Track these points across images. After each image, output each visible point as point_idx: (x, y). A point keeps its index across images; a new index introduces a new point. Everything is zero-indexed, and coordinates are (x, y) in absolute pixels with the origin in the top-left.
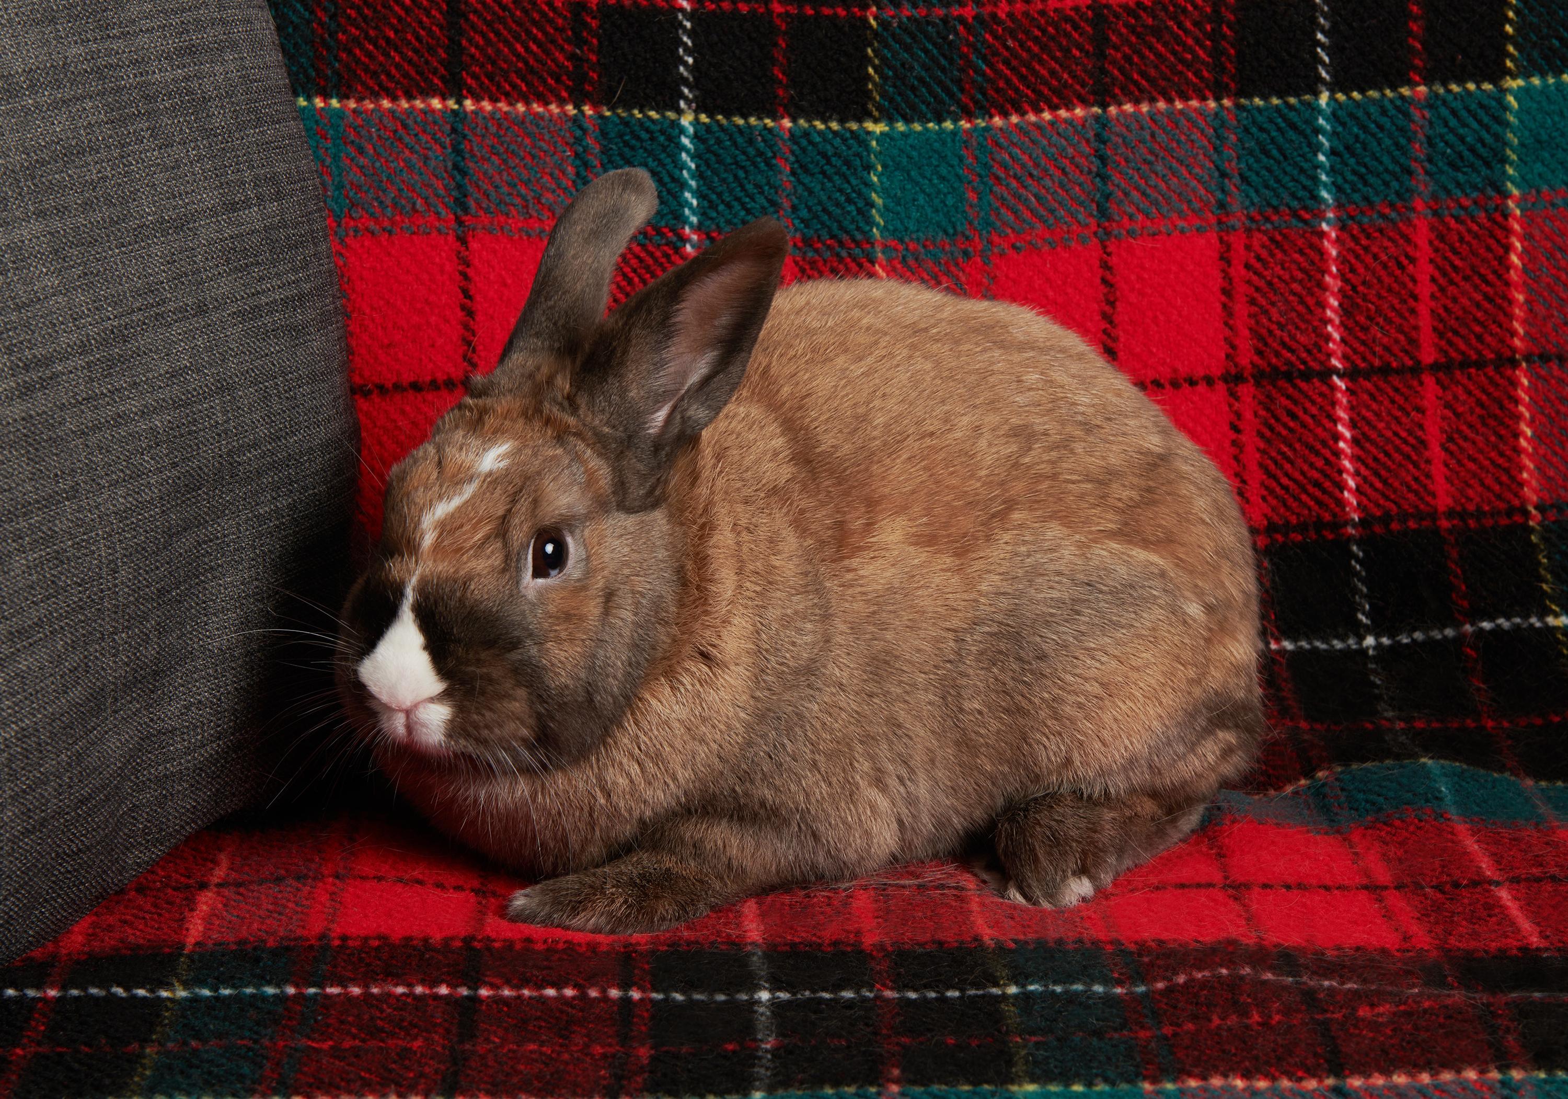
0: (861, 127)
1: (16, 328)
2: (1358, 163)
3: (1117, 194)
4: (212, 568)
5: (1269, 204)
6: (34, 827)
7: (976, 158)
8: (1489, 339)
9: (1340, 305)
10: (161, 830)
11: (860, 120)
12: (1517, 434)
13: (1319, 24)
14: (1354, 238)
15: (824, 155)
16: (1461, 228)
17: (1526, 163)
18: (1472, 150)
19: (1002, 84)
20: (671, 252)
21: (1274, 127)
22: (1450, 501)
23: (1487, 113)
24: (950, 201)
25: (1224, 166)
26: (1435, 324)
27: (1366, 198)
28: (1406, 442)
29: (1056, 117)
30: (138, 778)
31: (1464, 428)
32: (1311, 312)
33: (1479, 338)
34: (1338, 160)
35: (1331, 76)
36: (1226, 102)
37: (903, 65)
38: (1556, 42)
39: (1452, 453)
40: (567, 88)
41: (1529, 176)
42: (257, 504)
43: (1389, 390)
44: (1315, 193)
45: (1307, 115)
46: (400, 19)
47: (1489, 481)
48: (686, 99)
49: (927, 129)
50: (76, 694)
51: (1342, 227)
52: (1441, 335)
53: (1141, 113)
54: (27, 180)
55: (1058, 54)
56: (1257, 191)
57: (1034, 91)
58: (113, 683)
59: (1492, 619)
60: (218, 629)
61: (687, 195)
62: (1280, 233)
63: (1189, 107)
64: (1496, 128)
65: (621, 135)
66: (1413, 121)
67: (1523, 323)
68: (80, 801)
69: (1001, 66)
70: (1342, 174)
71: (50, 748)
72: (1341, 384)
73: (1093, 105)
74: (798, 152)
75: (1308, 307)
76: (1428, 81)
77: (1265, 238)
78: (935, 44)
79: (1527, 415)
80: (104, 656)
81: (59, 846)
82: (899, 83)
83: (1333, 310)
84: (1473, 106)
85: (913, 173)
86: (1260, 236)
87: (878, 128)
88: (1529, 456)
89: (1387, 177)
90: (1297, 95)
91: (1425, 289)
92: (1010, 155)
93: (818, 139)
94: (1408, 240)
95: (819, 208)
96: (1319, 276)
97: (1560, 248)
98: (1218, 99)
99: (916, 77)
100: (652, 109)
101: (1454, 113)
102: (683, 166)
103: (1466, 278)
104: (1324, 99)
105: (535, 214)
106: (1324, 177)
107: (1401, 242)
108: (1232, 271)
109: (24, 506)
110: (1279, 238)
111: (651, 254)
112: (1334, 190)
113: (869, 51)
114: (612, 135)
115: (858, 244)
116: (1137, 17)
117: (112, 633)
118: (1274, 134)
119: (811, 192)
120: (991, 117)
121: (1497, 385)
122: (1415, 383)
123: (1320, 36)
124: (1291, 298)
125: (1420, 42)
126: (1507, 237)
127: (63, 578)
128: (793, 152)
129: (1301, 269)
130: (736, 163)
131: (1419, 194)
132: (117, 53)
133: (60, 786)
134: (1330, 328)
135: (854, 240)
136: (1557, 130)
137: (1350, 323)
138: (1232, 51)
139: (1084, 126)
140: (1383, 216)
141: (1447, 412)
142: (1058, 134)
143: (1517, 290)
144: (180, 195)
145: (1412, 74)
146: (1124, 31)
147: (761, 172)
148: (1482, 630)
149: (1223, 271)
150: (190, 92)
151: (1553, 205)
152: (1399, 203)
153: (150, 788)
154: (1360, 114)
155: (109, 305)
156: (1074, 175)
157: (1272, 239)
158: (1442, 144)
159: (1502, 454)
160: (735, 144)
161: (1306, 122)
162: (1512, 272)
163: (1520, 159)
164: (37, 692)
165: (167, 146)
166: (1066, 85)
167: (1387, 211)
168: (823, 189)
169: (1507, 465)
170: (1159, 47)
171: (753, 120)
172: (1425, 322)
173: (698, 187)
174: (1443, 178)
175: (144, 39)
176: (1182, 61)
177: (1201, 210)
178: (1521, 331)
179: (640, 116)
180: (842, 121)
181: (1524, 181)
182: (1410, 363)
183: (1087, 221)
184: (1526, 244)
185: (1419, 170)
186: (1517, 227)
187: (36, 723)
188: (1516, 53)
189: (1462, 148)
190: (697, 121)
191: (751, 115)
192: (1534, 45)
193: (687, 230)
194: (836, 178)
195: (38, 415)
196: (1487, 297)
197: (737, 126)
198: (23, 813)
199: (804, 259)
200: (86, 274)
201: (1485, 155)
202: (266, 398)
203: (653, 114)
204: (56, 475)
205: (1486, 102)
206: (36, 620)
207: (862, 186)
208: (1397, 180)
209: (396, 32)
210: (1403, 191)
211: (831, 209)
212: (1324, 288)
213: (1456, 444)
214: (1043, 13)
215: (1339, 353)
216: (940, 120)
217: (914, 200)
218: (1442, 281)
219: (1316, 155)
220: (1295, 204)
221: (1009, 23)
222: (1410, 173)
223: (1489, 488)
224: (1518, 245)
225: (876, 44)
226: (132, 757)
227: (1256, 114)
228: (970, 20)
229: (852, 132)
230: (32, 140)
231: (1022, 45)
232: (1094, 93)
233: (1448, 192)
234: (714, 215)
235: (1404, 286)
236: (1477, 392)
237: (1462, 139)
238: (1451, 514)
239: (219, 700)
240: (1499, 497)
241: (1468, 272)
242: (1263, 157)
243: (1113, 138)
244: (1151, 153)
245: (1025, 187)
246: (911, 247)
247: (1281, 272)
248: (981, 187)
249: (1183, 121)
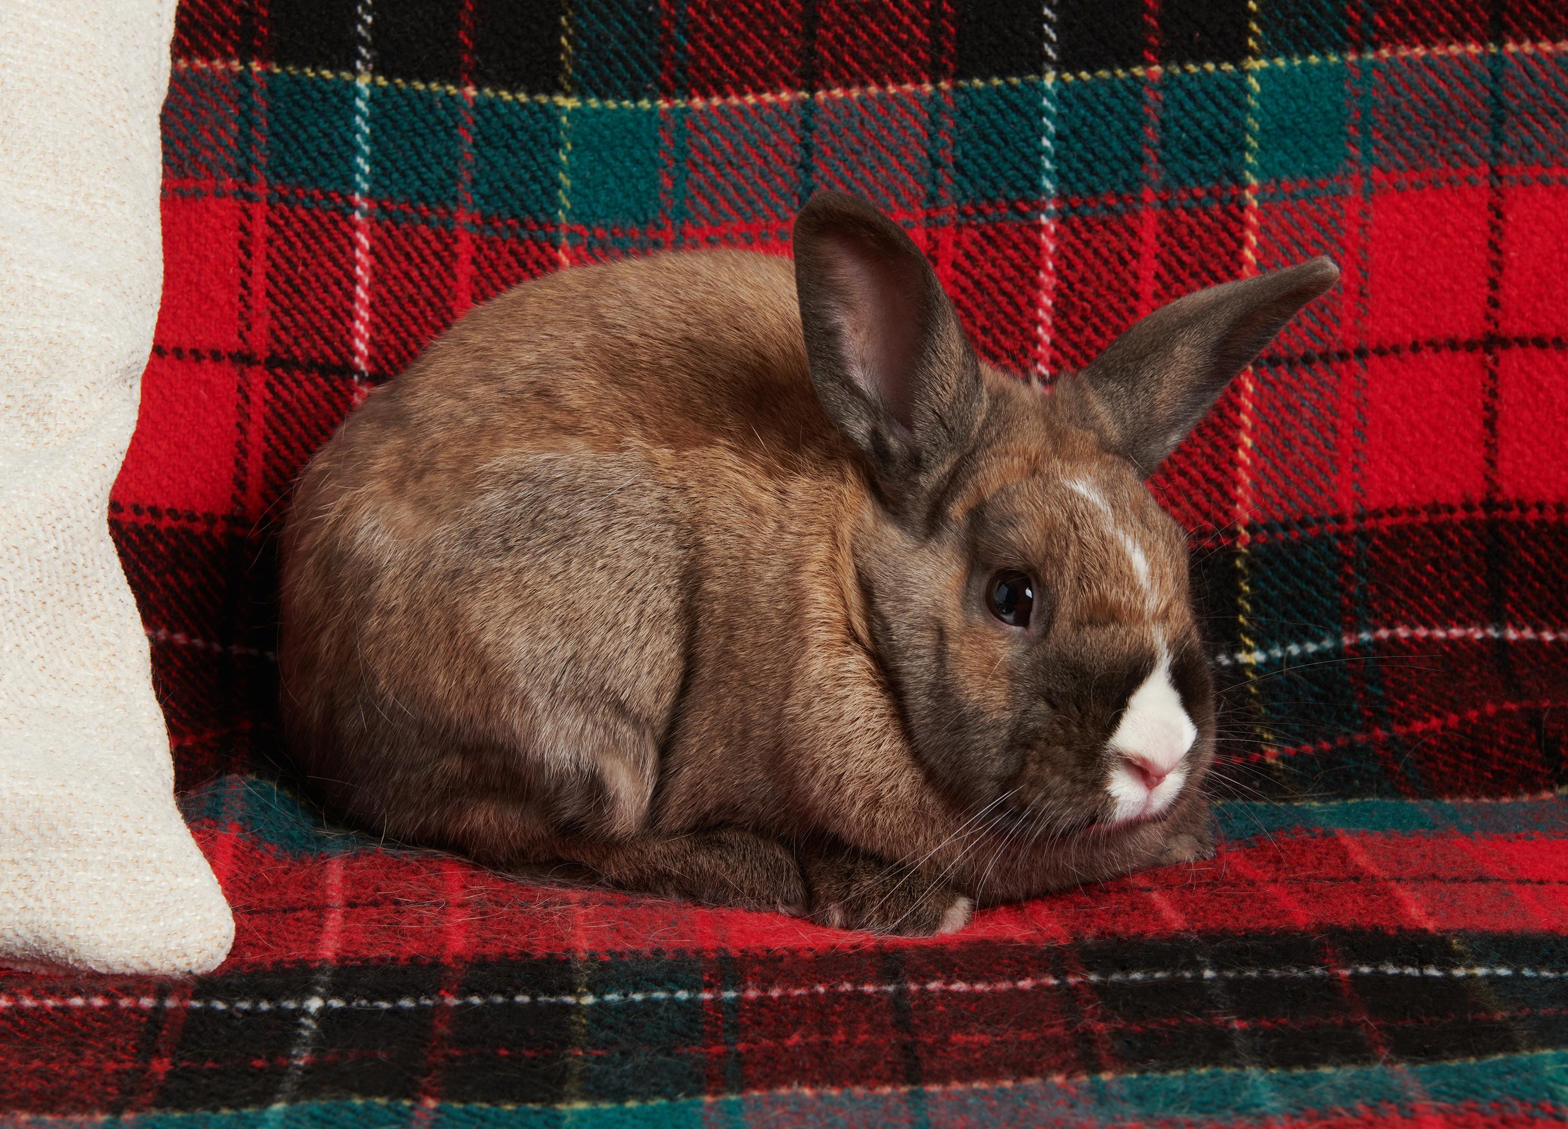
0: (551, 101)
2: (1085, 148)
3: (821, 187)
5: (984, 196)
7: (673, 141)
9: (1054, 304)
11: (550, 93)
12: (1235, 445)
14: (1075, 232)
15: (509, 128)
16: (1192, 221)
17: (1266, 151)
18: (1210, 135)
19: (704, 63)
20: (338, 218)
21: (994, 109)
23: (1226, 96)
24: (642, 186)
25: (938, 154)
27: (1091, 189)
29: (760, 101)
32: (1020, 312)
34: (1064, 144)
35: (1058, 55)
36: (943, 85)
37: (598, 36)
38: (1303, 21)
40: (234, 43)
41: (1269, 165)
44: (1037, 182)
45: (1030, 96)
47: (1199, 496)
48: (363, 59)
49: (621, 108)
51: (1062, 220)
53: (851, 98)
55: (765, 32)
56: (972, 181)
57: (737, 72)
61: (360, 160)
62: (994, 228)
63: (902, 91)
64: (1235, 111)
65: (290, 94)
66: (1144, 103)
69: (703, 43)
70: (1067, 161)
73: (800, 89)
74: (481, 123)
75: (1017, 307)
76: (1163, 61)
77: (976, 234)
78: (633, 16)
79: (1249, 423)
82: (593, 56)
83: (1047, 310)
84: (1212, 88)
85: (604, 154)
86: (970, 231)
87: (570, 103)
88: (1246, 468)
89: (1115, 165)
90: (1020, 75)
91: (1148, 287)
92: (709, 140)
93: (503, 111)
94: (1133, 232)
95: (502, 184)
96: (1033, 273)
97: (1298, 243)
98: (935, 82)
99: (612, 51)
100: (326, 68)
101: (1190, 95)
102: (357, 130)
103: (1193, 275)
104: (1049, 79)
105: (190, 174)
106: (1047, 165)
107: (1126, 235)
110: (991, 232)
111: (317, 219)
112: (1057, 179)
113: (563, 20)
114: (281, 93)
115: (541, 226)
118: (994, 117)
119: (493, 166)
120: (691, 97)
123: (1047, 12)
124: (1000, 298)
125: (1155, 18)
126: (1242, 231)
128: (475, 122)
129: (1013, 266)
130: (414, 130)
131: (1149, 184)
134: (1040, 330)
135: (537, 222)
136: (1302, 115)
137: (1063, 323)
138: (952, 30)
139: (789, 112)
140: (1109, 208)
142: (762, 119)
145: (1146, 53)
146: (836, 9)
147: (440, 141)
151: (1293, 196)
152: (1127, 194)
154: (1087, 94)
156: (776, 165)
157: (984, 234)
158: (1177, 129)
159: (1216, 467)
160: (414, 110)
161: (1030, 103)
162: (1245, 268)
163: (1261, 146)
166: (772, 67)
167: (1113, 202)
168: (506, 165)
169: (1221, 479)
170: (873, 26)
171: (434, 86)
173: (372, 152)
174: (1177, 167)
176: (897, 41)
177: (909, 204)
179: (312, 75)
180: (530, 93)
181: (1263, 171)
183: (787, 215)
184: (1262, 237)
185: (1152, 157)
186: (1253, 219)
188: (1259, 31)
189: (1198, 133)
190: (373, 84)
191: (432, 80)
192: (1279, 23)
193: (357, 197)
194: (522, 153)
197: (417, 91)
199: (481, 238)
201: (1224, 141)
203: (327, 74)
205: (1225, 83)
207: (549, 165)
208: (1127, 168)
210: (1132, 180)
211: (514, 186)
212: (1037, 285)
215: (1047, 358)
216: (636, 98)
217: (604, 183)
218: (1167, 277)
219: (1040, 140)
220: (1013, 195)
222: (1140, 160)
223: (1197, 506)
224: (1253, 239)
225: (570, 13)
227: (974, 95)
229: (541, 106)
231: (726, 21)
232: (801, 76)
233: (1181, 182)
234: (387, 182)
235: (1125, 282)
237: (1199, 124)
240: (1206, 516)
241: (1197, 268)
242: (981, 142)
243: (820, 125)
244: (860, 141)
245: (722, 176)
246: (597, 233)
247: (991, 271)
248: (677, 173)
249: (894, 106)
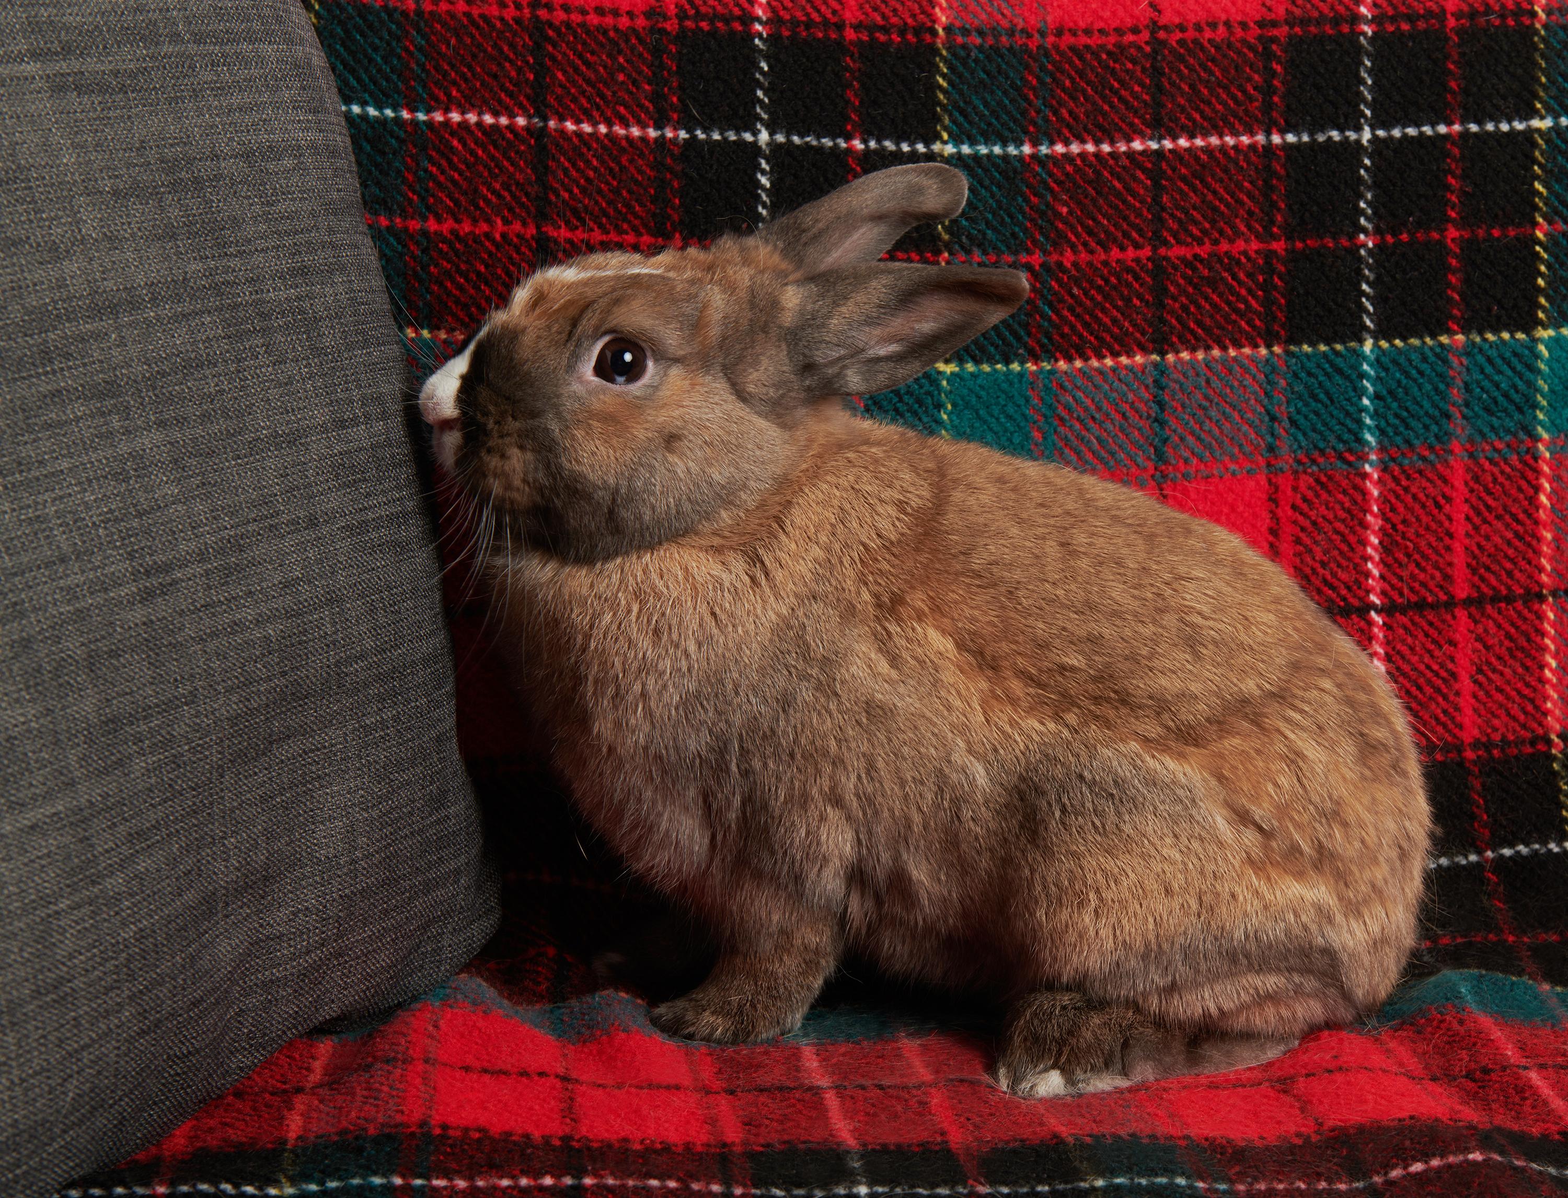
1: (137, 534)
2: (1400, 407)
3: (1174, 439)
4: (319, 777)
5: (1316, 447)
6: (149, 1028)
7: (1041, 399)
8: (1517, 574)
9: (1381, 543)
10: (265, 1034)
12: (1542, 666)
13: (1364, 276)
14: (1396, 479)
15: (897, 393)
16: (1496, 470)
17: (1555, 409)
18: (1506, 395)
19: (1066, 330)
21: (1322, 373)
22: (1476, 732)
23: (1520, 361)
24: (1016, 439)
25: (1274, 410)
26: (1469, 560)
27: (1407, 441)
28: (1437, 675)
29: (1117, 363)
30: (245, 983)
31: (1493, 660)
32: (1352, 549)
33: (1510, 574)
34: (1382, 404)
35: (1375, 325)
36: (1276, 349)
39: (1480, 685)
41: (1558, 421)
42: (364, 715)
43: (1424, 623)
44: (1360, 435)
45: (1353, 361)
46: (490, 254)
47: (1515, 710)
49: (995, 371)
50: (190, 897)
51: (1384, 469)
52: (1474, 571)
53: (1197, 360)
54: (148, 391)
55: (1120, 303)
56: (1305, 434)
57: (1096, 338)
58: (225, 888)
59: (1512, 845)
60: (325, 837)
62: (1326, 475)
63: (1241, 354)
64: (1529, 375)
66: (1451, 368)
67: (1550, 560)
68: (193, 1003)
69: (1065, 313)
70: (1385, 418)
71: (165, 949)
72: (1379, 620)
73: (1152, 353)
75: (1349, 545)
76: (1465, 330)
77: (1311, 480)
79: (1552, 647)
80: (215, 860)
81: (170, 1048)
83: (1374, 548)
84: (1508, 355)
85: (981, 412)
86: (1307, 478)
87: (949, 369)
88: (1553, 686)
89: (1427, 421)
90: (1343, 342)
91: (1461, 528)
92: (1073, 397)
94: (1445, 481)
96: (1361, 515)
98: (1269, 346)
101: (1489, 360)
103: (1499, 517)
104: (1368, 346)
106: (1368, 421)
107: (1439, 482)
108: (1280, 512)
109: (144, 710)
110: (1324, 479)
112: (1377, 433)
116: (1194, 269)
117: (222, 838)
118: (1321, 378)
120: (1056, 360)
121: (1525, 619)
122: (1449, 617)
123: (1364, 287)
124: (1335, 537)
125: (1458, 293)
126: (1537, 479)
127: (180, 782)
129: (1344, 509)
131: (1456, 438)
132: (234, 271)
133: (175, 987)
134: (1370, 565)
137: (1390, 559)
138: (1283, 301)
139: (1143, 372)
140: (1423, 458)
141: (1479, 646)
142: (1120, 380)
143: (1545, 528)
144: (293, 410)
145: (1450, 323)
146: (1181, 281)
148: (1502, 856)
149: (1271, 512)
150: (302, 312)
152: (1438, 446)
153: (256, 992)
154: (1402, 360)
155: (226, 515)
156: (1134, 420)
157: (1318, 481)
158: (1478, 390)
159: (1527, 685)
161: (1352, 367)
162: (1541, 511)
163: (1550, 405)
164: (155, 893)
165: (280, 363)
166: (1126, 333)
167: (1426, 453)
169: (1532, 695)
170: (1215, 297)
172: (1459, 559)
174: (1479, 422)
175: (259, 259)
176: (1236, 311)
177: (1251, 453)
178: (1548, 567)
181: (1553, 426)
182: (1443, 597)
183: (1146, 464)
184: (1555, 485)
185: (1458, 415)
186: (1546, 469)
187: (153, 925)
188: (1547, 305)
189: (1496, 394)
194: (908, 415)
195: (159, 620)
196: (1517, 535)
198: (139, 1014)
200: (204, 484)
201: (1518, 400)
202: (372, 610)
204: (176, 680)
205: (1519, 350)
206: (154, 822)
207: (933, 424)
208: (1437, 423)
209: (487, 266)
210: (1441, 434)
212: (1365, 525)
213: (1486, 675)
214: (1106, 264)
215: (1378, 590)
216: (1007, 362)
218: (1477, 520)
219: (1360, 399)
220: (1340, 447)
221: (1073, 272)
222: (1448, 416)
223: (1515, 719)
224: (1547, 486)
226: (241, 961)
227: (1305, 360)
228: (1037, 267)
230: (153, 351)
231: (1085, 294)
232: (1154, 341)
233: (1483, 436)
235: (1441, 524)
236: (1506, 625)
237: (1497, 386)
238: (1476, 745)
239: (325, 907)
240: (1524, 726)
241: (1501, 511)
242: (1311, 400)
243: (1171, 384)
244: (1206, 398)
245: (1088, 430)
247: (1326, 512)
248: (1046, 427)
249: (1236, 368)
